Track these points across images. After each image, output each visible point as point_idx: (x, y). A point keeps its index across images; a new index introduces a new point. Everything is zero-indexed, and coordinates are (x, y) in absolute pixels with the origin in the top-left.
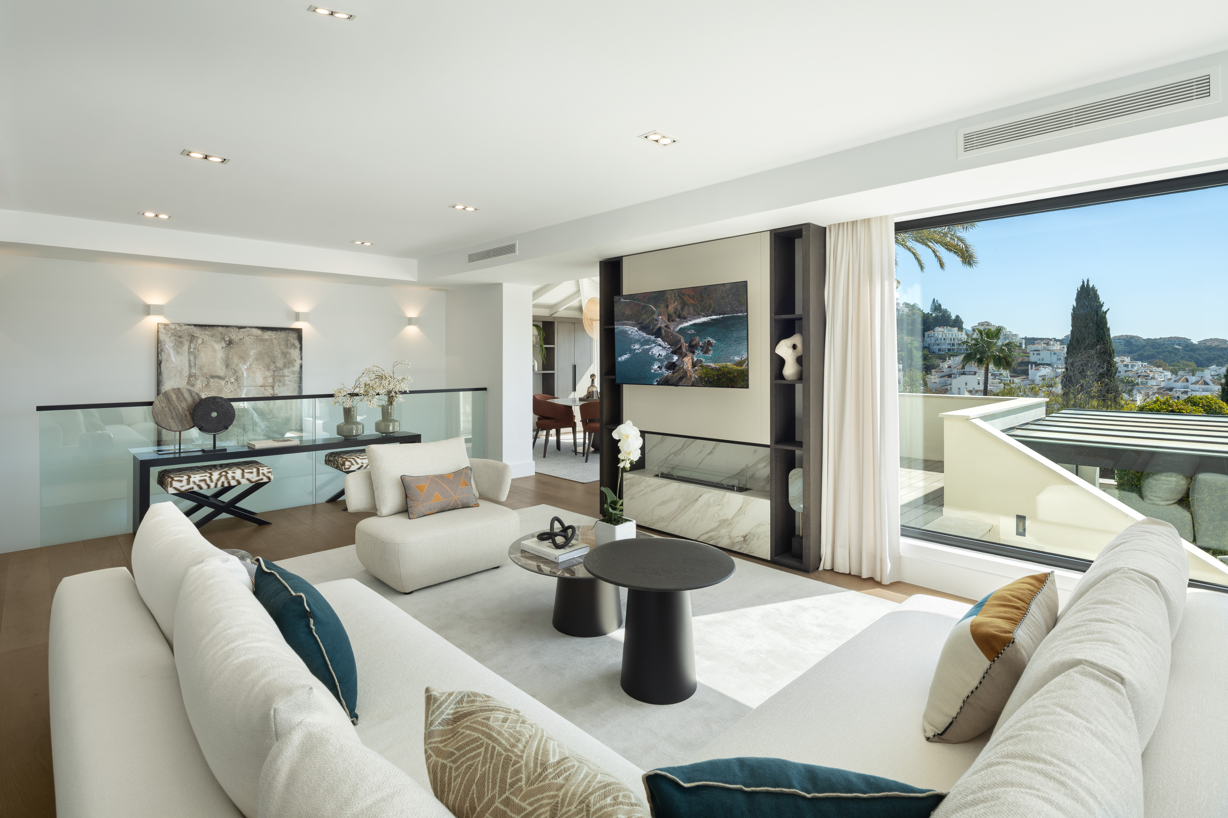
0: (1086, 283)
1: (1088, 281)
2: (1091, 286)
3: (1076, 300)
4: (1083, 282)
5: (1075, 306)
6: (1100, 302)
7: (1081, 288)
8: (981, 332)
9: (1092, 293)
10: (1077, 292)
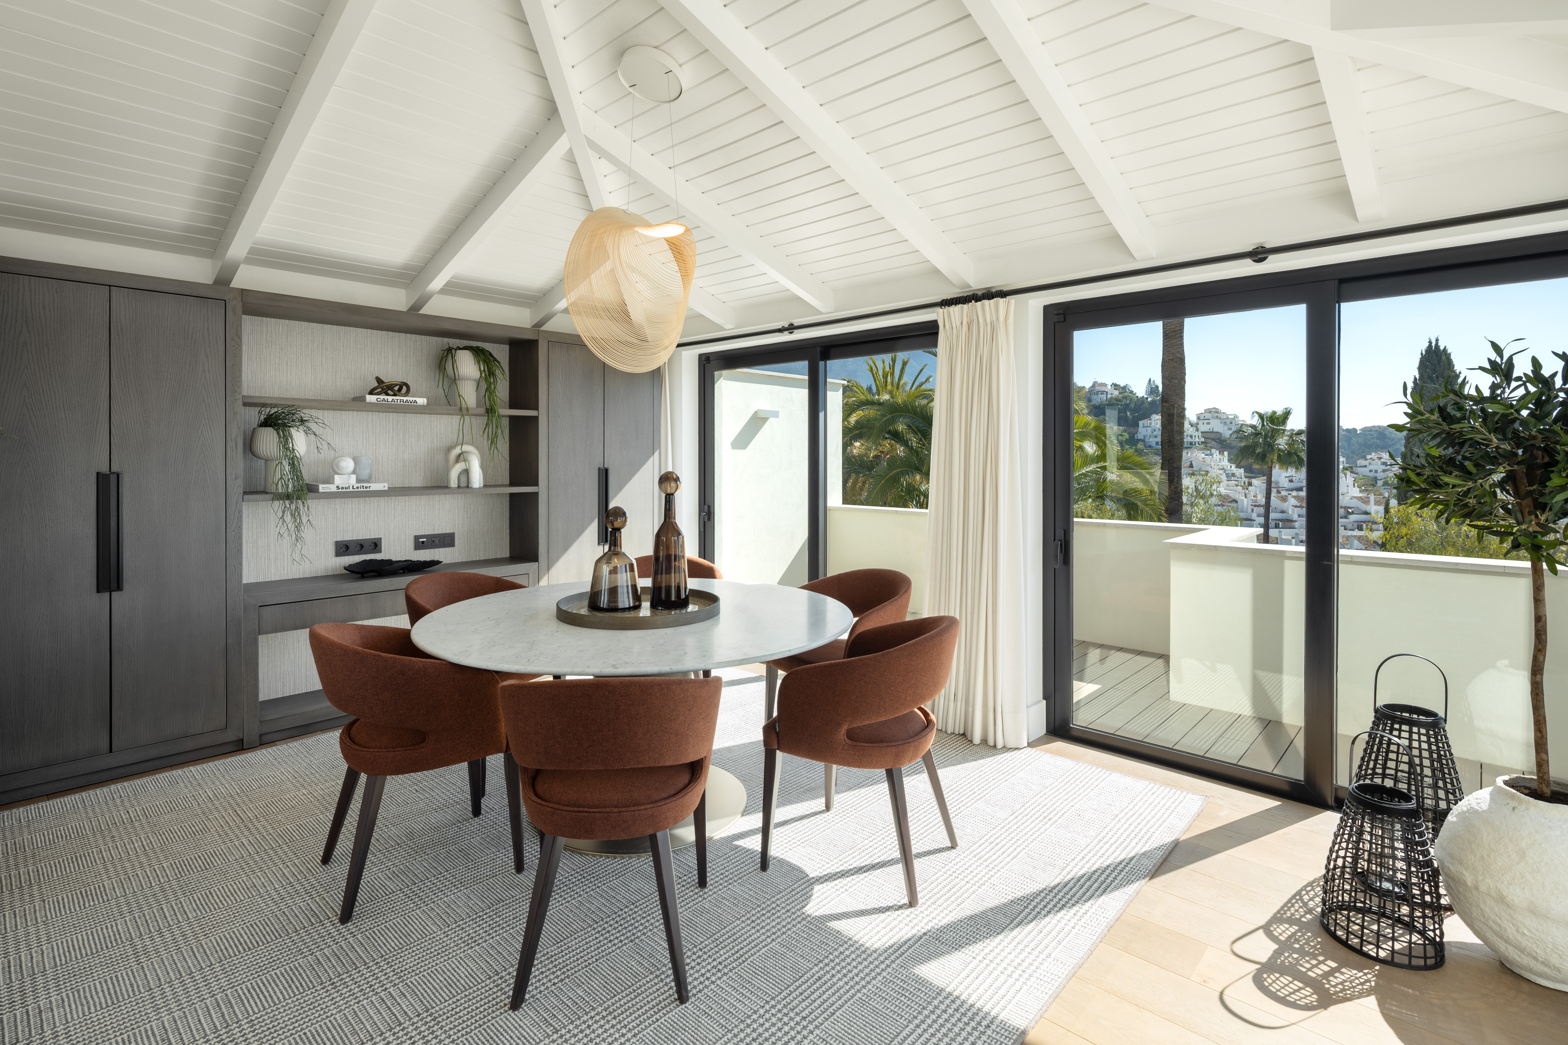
0: (1433, 344)
1: (1437, 340)
2: (1442, 348)
3: (1420, 368)
4: (1430, 342)
5: (1418, 377)
6: (1454, 372)
7: (1426, 351)
8: (1261, 416)
9: (1444, 357)
10: (1420, 356)
